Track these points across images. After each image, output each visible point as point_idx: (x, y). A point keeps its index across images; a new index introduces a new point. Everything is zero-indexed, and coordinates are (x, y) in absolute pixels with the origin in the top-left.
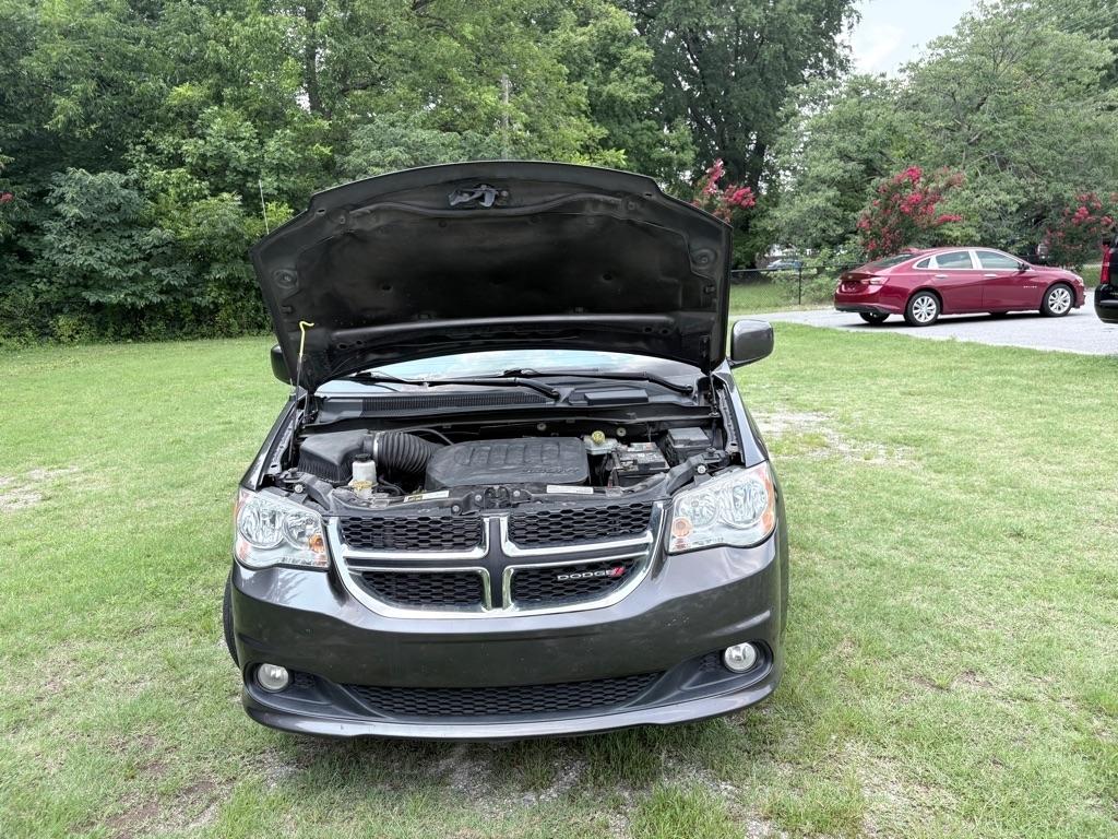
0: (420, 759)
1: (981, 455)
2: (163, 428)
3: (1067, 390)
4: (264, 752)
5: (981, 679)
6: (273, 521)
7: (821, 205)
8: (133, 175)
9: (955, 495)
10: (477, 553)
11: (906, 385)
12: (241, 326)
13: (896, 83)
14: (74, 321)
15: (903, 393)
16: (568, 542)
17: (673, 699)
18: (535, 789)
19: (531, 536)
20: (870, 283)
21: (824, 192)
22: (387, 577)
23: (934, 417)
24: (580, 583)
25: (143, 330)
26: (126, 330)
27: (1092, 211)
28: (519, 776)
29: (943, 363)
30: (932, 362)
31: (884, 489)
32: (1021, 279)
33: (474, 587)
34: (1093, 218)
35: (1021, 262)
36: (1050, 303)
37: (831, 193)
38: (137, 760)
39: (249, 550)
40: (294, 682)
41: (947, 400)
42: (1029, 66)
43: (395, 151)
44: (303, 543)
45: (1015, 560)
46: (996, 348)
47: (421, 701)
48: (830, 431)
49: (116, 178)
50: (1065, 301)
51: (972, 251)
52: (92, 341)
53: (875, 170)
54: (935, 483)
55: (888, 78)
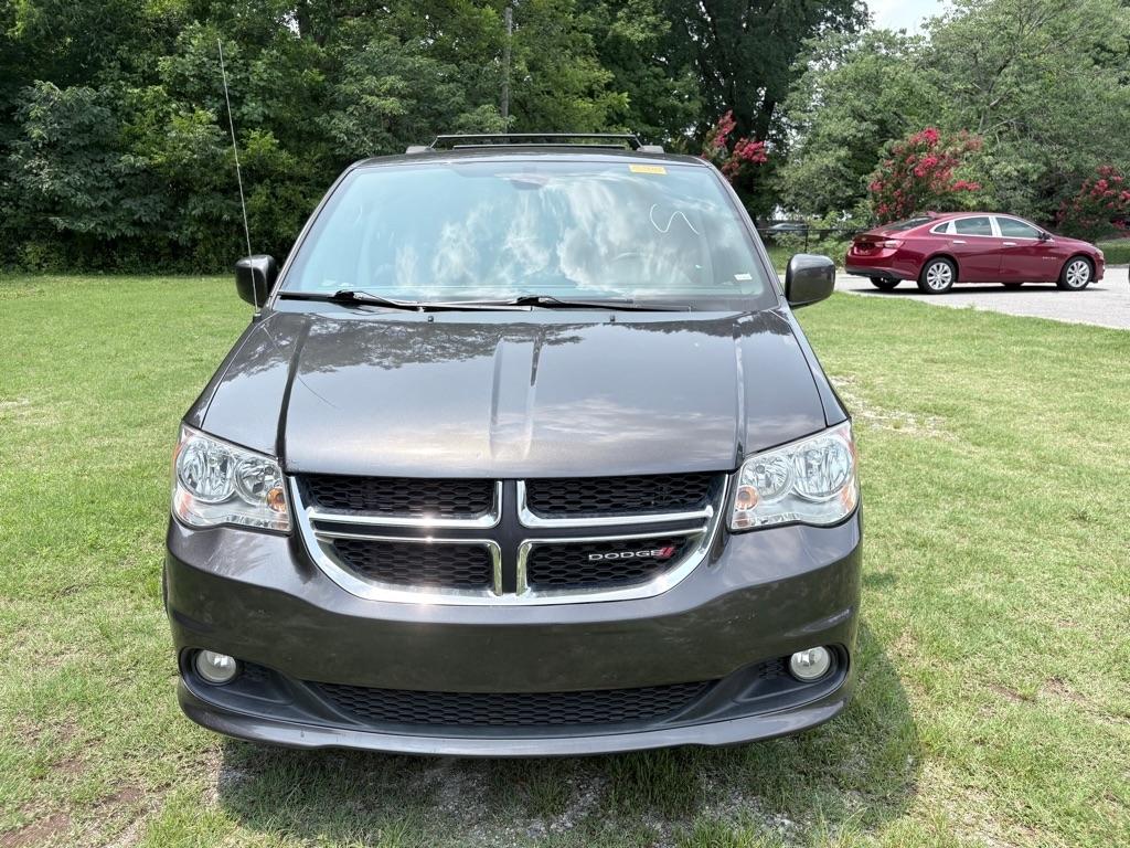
0: (401, 769)
1: (1021, 428)
2: (127, 363)
3: (1102, 365)
4: (206, 751)
5: (1071, 689)
6: (224, 468)
7: (831, 165)
8: (106, 91)
9: (1000, 471)
10: (486, 521)
11: (927, 352)
12: (221, 263)
13: (917, 39)
14: (42, 248)
15: (926, 361)
16: (603, 512)
17: (726, 714)
18: (545, 816)
19: (556, 502)
20: (884, 247)
21: (835, 151)
22: (367, 547)
23: (962, 386)
24: (618, 565)
25: (115, 261)
26: (97, 261)
27: (1112, 185)
28: (523, 796)
29: (964, 330)
30: (951, 330)
31: (920, 461)
32: (1040, 250)
33: (480, 565)
34: (1112, 192)
35: (1042, 231)
36: (1068, 275)
37: (843, 152)
38: (50, 754)
39: (192, 503)
40: (243, 673)
41: (974, 370)
42: (1055, 29)
43: (390, 79)
44: (259, 498)
45: (1083, 547)
46: (1019, 318)
47: (405, 706)
48: (852, 396)
49: (87, 93)
50: (1083, 275)
51: (992, 218)
52: (61, 271)
53: (888, 132)
54: (977, 457)
55: (907, 35)
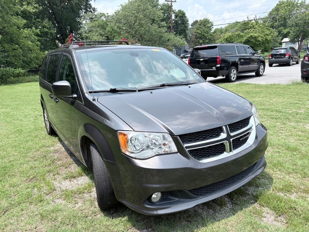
55: (109, 15)
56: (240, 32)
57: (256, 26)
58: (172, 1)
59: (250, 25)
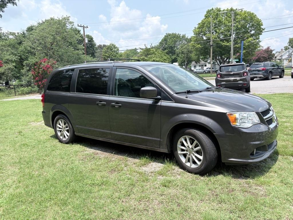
56: (145, 57)
57: (156, 53)
58: (84, 27)
59: (151, 51)
